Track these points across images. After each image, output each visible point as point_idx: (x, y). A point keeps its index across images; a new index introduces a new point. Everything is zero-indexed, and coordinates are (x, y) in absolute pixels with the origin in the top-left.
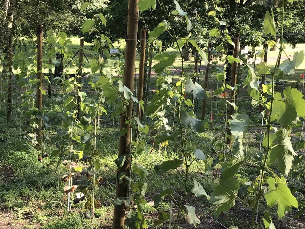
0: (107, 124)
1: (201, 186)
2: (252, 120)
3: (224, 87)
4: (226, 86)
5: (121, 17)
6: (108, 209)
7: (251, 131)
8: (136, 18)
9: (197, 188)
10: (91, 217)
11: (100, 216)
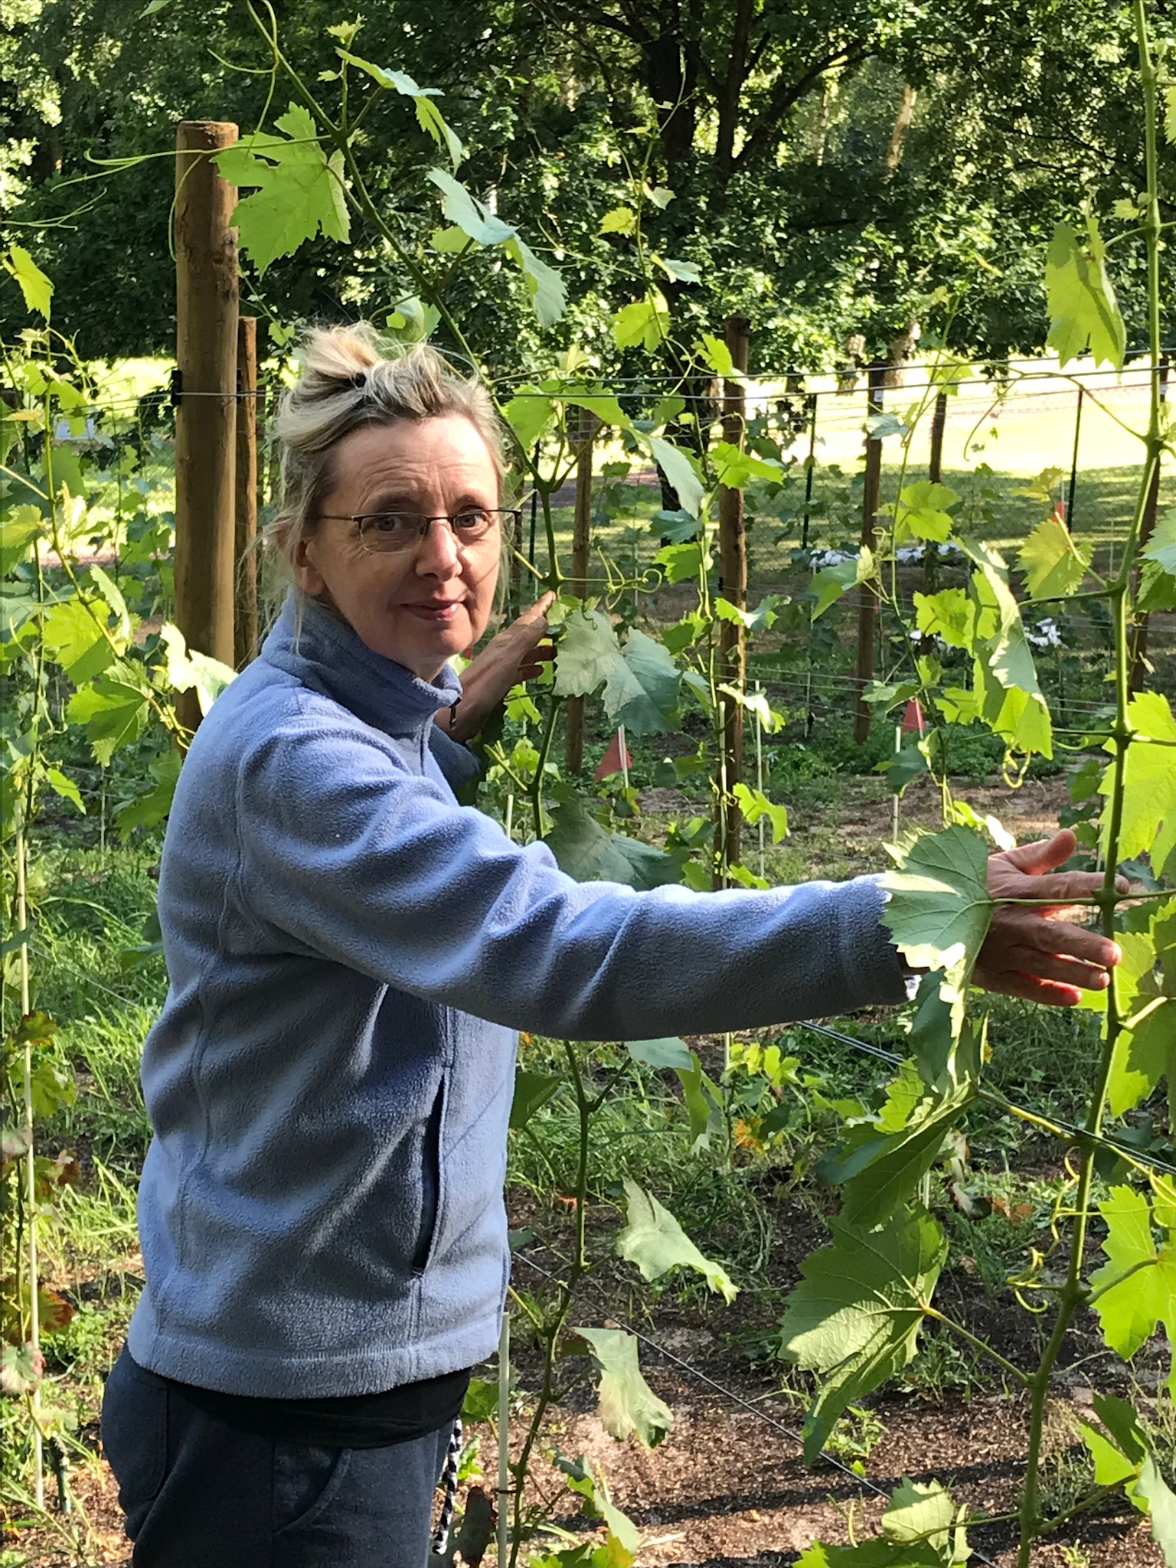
0: (66, 829)
1: (665, 1215)
2: (827, 760)
3: (703, 614)
4: (712, 606)
5: (97, 252)
6: (113, 1317)
7: (825, 818)
8: (224, 267)
9: (648, 1229)
10: (27, 1385)
11: (70, 1360)
